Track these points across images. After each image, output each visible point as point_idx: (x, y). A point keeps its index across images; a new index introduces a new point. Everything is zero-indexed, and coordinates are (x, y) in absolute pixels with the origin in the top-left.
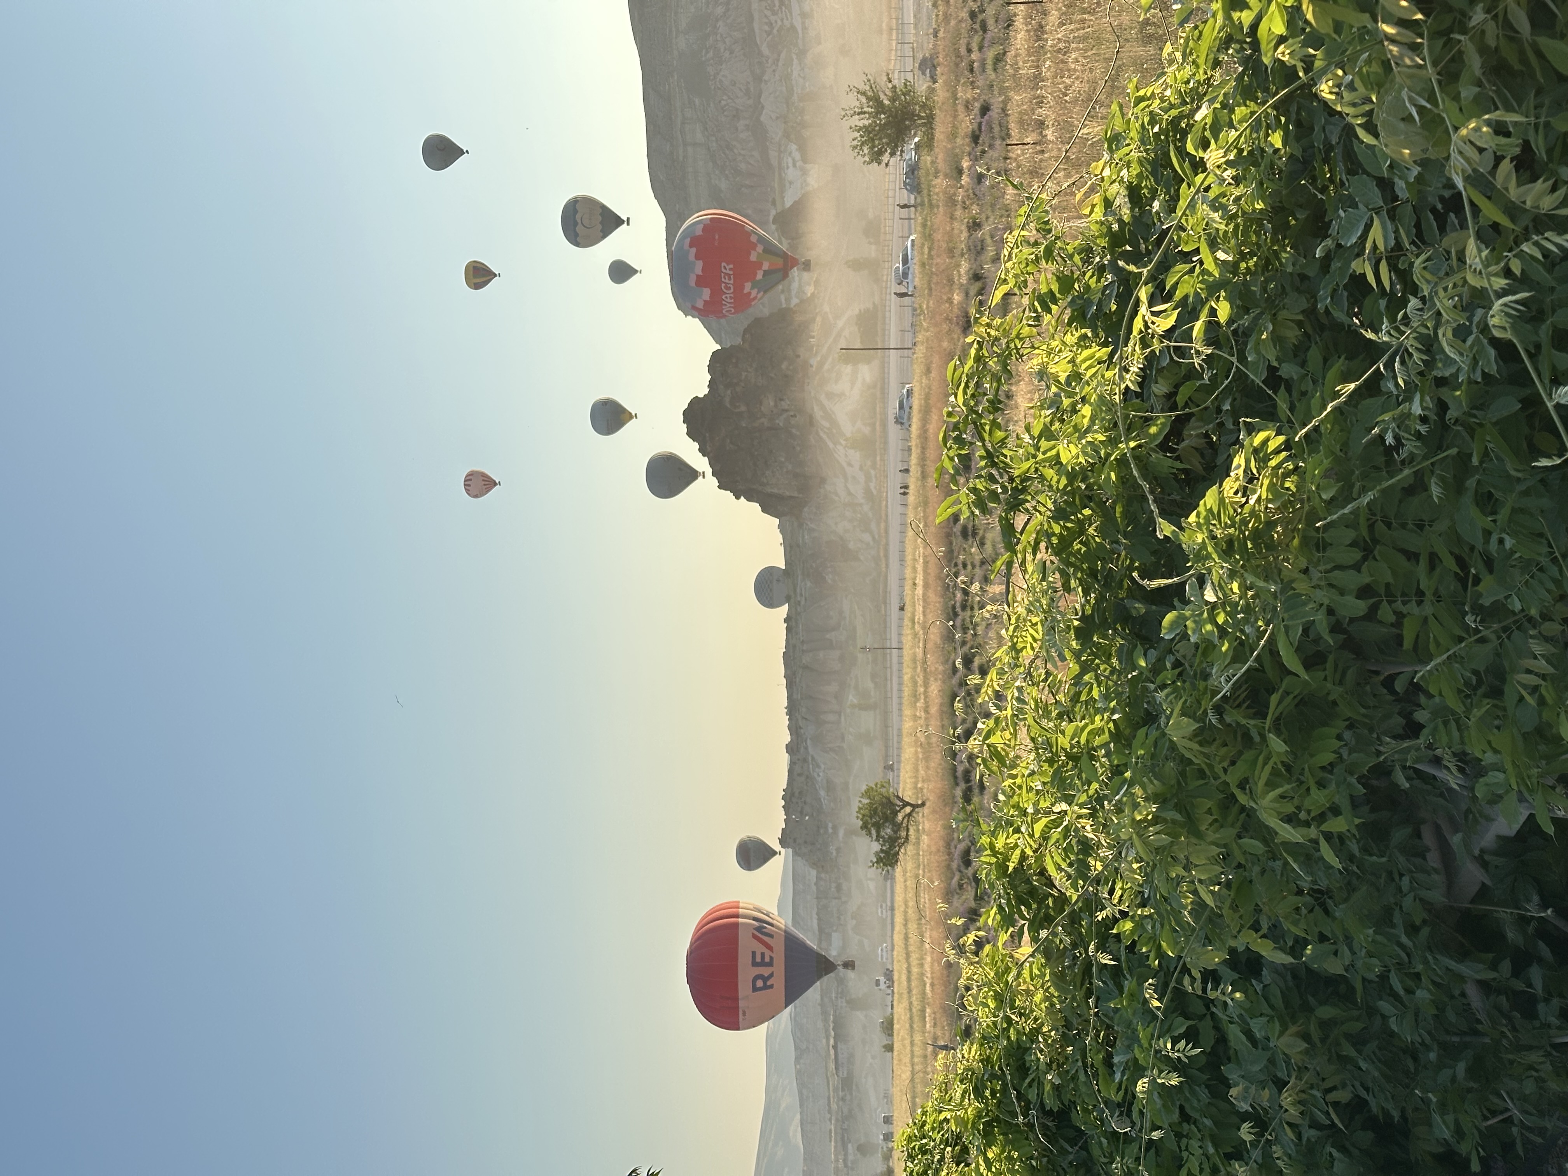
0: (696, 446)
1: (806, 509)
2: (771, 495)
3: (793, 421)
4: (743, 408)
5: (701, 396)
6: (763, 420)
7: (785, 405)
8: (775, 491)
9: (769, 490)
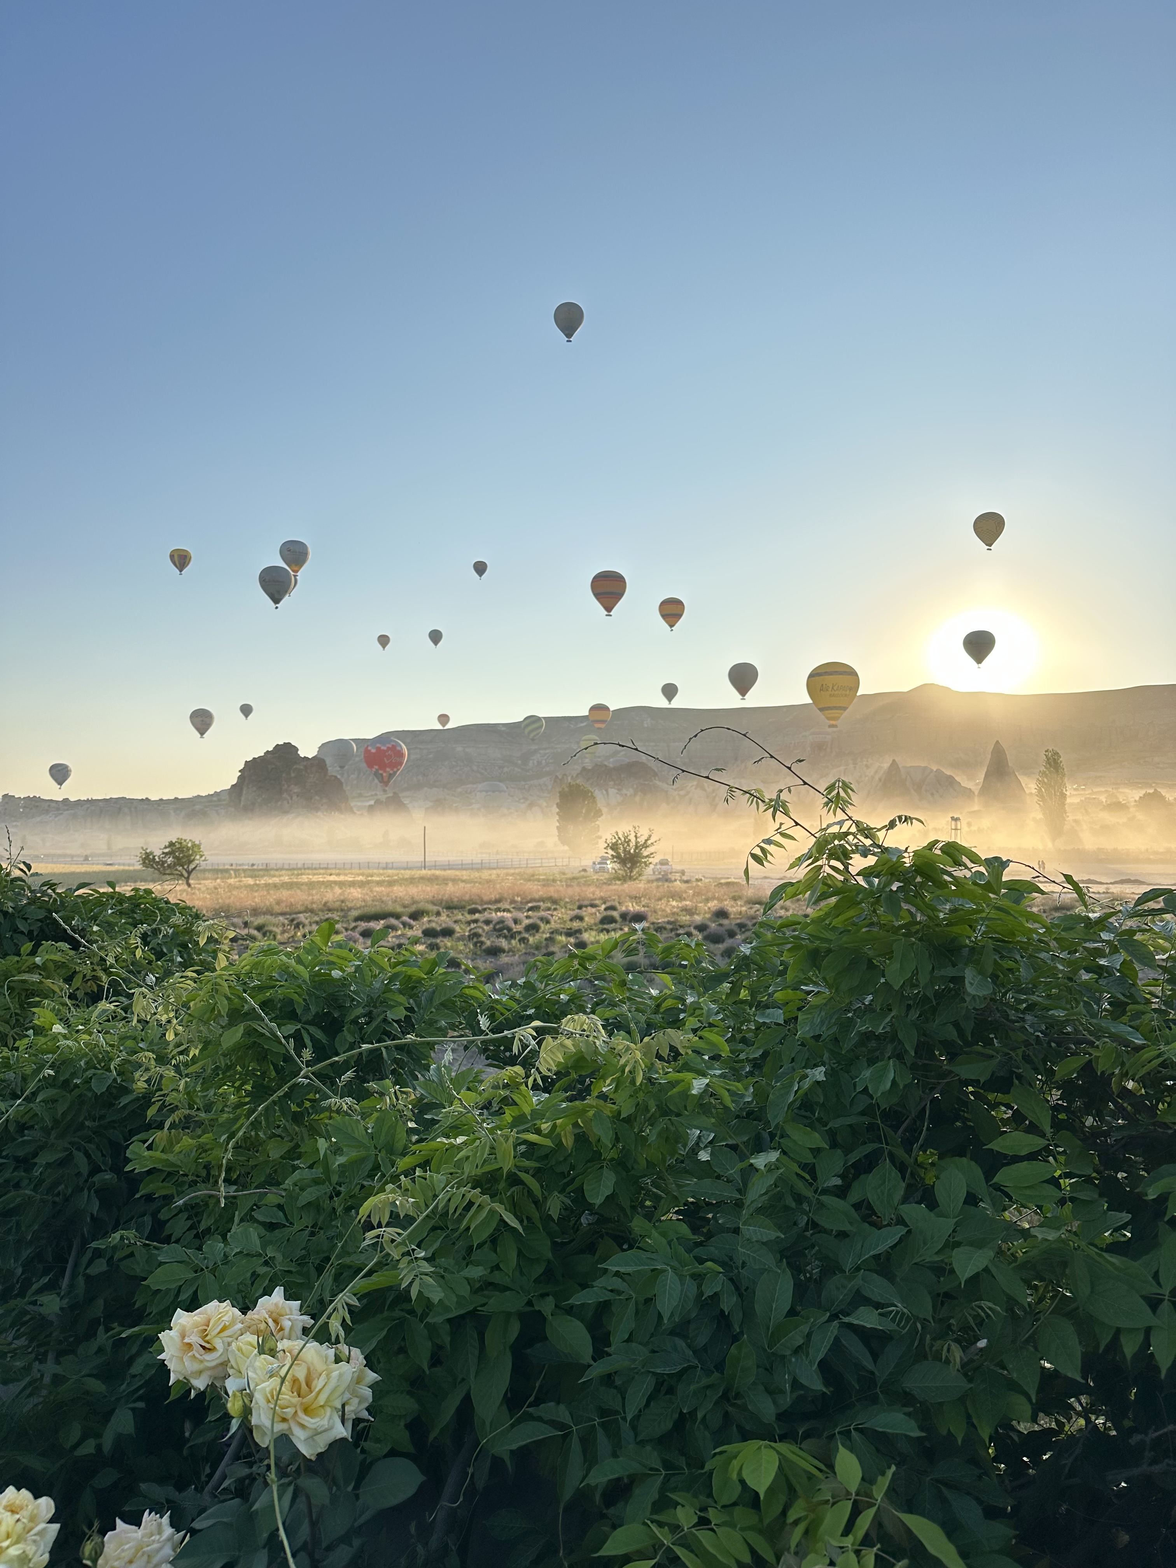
0: (270, 749)
1: (233, 809)
2: (241, 789)
3: (285, 802)
4: (293, 775)
5: (299, 752)
6: (286, 786)
7: (295, 797)
8: (244, 792)
9: (245, 789)
